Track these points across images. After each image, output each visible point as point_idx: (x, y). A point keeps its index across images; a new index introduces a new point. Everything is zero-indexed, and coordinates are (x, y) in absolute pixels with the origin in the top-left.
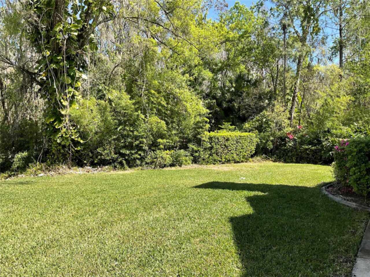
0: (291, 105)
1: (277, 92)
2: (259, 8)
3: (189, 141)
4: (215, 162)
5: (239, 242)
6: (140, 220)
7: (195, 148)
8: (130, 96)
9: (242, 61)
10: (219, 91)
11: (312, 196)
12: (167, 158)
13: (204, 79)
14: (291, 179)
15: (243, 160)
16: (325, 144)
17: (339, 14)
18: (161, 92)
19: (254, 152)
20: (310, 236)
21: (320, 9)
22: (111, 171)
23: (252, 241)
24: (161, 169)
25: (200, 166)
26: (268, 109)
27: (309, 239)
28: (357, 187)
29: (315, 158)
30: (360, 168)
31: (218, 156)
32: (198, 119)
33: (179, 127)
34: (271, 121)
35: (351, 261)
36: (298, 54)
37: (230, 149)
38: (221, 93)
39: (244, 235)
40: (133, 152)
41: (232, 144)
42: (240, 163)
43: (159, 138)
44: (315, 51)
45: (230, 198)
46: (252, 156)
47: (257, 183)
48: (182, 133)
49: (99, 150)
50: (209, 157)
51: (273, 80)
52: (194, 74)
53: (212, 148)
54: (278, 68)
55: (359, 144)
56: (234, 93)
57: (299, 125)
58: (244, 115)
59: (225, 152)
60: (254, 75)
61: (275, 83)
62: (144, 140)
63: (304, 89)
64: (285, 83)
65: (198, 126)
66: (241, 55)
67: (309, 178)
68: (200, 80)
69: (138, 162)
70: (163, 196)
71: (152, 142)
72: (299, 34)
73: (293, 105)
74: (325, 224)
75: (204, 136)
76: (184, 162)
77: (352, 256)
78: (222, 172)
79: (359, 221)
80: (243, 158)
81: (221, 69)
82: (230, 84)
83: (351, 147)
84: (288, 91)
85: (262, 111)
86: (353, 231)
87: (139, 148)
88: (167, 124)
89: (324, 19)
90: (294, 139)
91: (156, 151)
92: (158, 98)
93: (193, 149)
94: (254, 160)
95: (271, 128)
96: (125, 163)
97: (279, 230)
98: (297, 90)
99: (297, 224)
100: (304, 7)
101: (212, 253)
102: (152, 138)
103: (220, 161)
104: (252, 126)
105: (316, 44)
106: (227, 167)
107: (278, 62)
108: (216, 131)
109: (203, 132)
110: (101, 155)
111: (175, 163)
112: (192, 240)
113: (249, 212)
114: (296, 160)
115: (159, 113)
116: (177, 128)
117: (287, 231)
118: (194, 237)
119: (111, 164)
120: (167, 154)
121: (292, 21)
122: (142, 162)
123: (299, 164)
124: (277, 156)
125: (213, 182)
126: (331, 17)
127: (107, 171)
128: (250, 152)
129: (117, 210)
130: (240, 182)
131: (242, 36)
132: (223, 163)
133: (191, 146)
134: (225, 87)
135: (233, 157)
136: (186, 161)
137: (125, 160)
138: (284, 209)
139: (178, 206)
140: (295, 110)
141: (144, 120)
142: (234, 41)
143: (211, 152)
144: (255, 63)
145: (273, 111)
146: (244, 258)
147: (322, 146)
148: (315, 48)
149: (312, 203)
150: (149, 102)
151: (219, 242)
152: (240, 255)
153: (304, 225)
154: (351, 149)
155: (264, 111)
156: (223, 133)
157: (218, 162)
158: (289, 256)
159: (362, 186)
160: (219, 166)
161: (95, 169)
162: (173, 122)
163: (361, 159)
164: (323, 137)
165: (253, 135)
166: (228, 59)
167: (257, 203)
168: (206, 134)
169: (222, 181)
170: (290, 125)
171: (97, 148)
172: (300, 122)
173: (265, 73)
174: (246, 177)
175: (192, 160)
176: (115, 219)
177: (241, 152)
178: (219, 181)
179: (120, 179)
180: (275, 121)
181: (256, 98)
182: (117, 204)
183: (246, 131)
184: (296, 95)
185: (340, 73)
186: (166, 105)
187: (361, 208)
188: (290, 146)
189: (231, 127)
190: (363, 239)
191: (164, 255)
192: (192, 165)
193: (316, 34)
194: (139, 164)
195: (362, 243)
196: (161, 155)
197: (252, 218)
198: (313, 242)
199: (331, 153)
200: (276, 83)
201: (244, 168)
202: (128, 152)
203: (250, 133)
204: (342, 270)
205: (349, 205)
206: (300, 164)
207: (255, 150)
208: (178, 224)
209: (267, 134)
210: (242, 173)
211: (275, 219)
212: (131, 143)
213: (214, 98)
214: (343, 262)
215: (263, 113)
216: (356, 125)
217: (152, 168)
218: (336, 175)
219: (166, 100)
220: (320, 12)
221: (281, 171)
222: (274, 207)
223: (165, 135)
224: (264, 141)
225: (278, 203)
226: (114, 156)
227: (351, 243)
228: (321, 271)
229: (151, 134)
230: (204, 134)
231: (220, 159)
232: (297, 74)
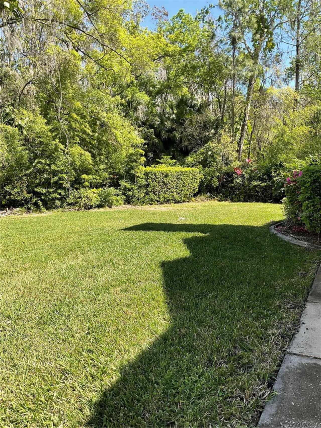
0: (240, 135)
1: (225, 121)
2: (204, 16)
3: (121, 177)
4: (151, 202)
5: (169, 289)
6: (50, 269)
7: (128, 186)
8: (46, 121)
9: (184, 83)
10: (157, 118)
11: (258, 236)
12: (94, 198)
13: (139, 104)
14: (237, 218)
15: (185, 199)
16: (276, 180)
17: (296, 27)
18: (85, 116)
19: (197, 190)
20: (254, 279)
21: (275, 20)
22: (24, 214)
23: (185, 288)
24: (86, 210)
25: (134, 207)
26: (214, 140)
27: (252, 283)
28: (310, 223)
29: (265, 196)
30: (314, 202)
31: (156, 195)
32: (132, 151)
33: (108, 160)
34: (217, 154)
35: (300, 307)
36: (250, 74)
37: (169, 187)
38: (159, 120)
39: (175, 281)
40: (51, 190)
41: (172, 181)
42: (181, 203)
43: (83, 174)
44: (268, 70)
45: (164, 241)
46: (195, 195)
47: (198, 224)
48: (112, 167)
49: (7, 188)
50: (145, 196)
51: (220, 106)
52: (127, 96)
53: (148, 185)
54: (225, 91)
55: (313, 173)
56: (175, 120)
57: (248, 158)
58: (186, 147)
59: (164, 190)
60: (199, 100)
61: (222, 110)
62: (65, 176)
63: (255, 117)
64: (233, 109)
65: (131, 159)
66: (183, 74)
67: (257, 217)
68: (134, 104)
69: (58, 203)
70: (83, 241)
71: (75, 178)
72: (251, 50)
73: (242, 136)
74: (271, 265)
75: (139, 171)
76: (115, 202)
77: (301, 301)
78: (158, 213)
79: (310, 262)
80: (184, 197)
81: (160, 92)
82: (171, 110)
83: (304, 177)
84: (237, 119)
85: (207, 143)
86: (304, 272)
87: (58, 186)
88: (93, 156)
89: (279, 33)
90: (242, 174)
91: (79, 189)
92: (81, 124)
93: (125, 187)
94: (197, 199)
95: (217, 162)
96: (41, 205)
97: (218, 274)
98: (247, 118)
99: (240, 266)
100: (257, 17)
101: (134, 304)
102: (74, 173)
103: (158, 201)
104: (196, 160)
105: (269, 62)
106: (166, 208)
107: (226, 84)
108: (153, 166)
109: (137, 166)
110: (10, 194)
111: (104, 203)
112: (112, 290)
113: (185, 255)
114: (244, 198)
115: (83, 143)
116: (106, 161)
117: (227, 275)
118: (114, 286)
119: (23, 206)
120: (94, 193)
121: (243, 34)
122: (62, 203)
123: (246, 203)
124: (223, 194)
125: (147, 223)
126: (287, 30)
127: (18, 214)
128: (193, 190)
129: (22, 257)
130: (178, 223)
131: (184, 50)
132: (161, 204)
133: (123, 183)
134: (164, 114)
135: (173, 196)
136: (117, 201)
137: (41, 201)
138: (226, 250)
139: (100, 251)
140: (244, 141)
141: (64, 151)
142: (175, 56)
143: (147, 190)
144: (200, 85)
145: (219, 142)
146: (173, 308)
147: (273, 182)
148: (269, 67)
149: (258, 243)
150: (71, 128)
151: (145, 290)
152: (169, 304)
153: (247, 267)
154: (304, 179)
155: (210, 142)
156: (162, 168)
157: (156, 202)
158: (227, 303)
159: (315, 222)
160: (157, 206)
161: (3, 212)
162: (100, 154)
163: (315, 191)
164: (274, 172)
165: (196, 170)
166: (169, 79)
167: (195, 244)
168: (140, 169)
169: (158, 222)
170: (238, 159)
171: (5, 186)
172: (249, 156)
173: (212, 97)
174: (186, 217)
175: (125, 201)
176: (18, 269)
177: (182, 190)
178: (153, 222)
179: (32, 222)
180: (221, 154)
181: (200, 126)
182: (23, 250)
183: (189, 166)
184: (245, 123)
185: (296, 98)
186: (91, 134)
187: (313, 247)
188: (238, 183)
189: (171, 161)
190: (314, 282)
191: (73, 309)
192: (124, 205)
193: (270, 51)
194: (59, 205)
195: (313, 286)
196: (86, 194)
197: (188, 261)
198: (257, 286)
199: (282, 189)
200: (224, 109)
201: (185, 208)
202: (44, 191)
203: (194, 169)
204: (289, 318)
205: (300, 245)
206: (249, 203)
207: (198, 188)
208: (97, 271)
209: (212, 169)
210: (182, 213)
211: (215, 261)
212: (48, 180)
213: (151, 126)
214: (291, 308)
215: (208, 144)
216: (312, 157)
217: (75, 210)
218: (287, 213)
219: (91, 127)
220: (275, 25)
221: (226, 210)
222: (214, 249)
223: (90, 170)
224: (209, 178)
225: (220, 244)
226: (26, 196)
227: (300, 286)
228: (264, 320)
229: (73, 169)
230: (138, 169)
231: (158, 199)
232: (248, 98)
